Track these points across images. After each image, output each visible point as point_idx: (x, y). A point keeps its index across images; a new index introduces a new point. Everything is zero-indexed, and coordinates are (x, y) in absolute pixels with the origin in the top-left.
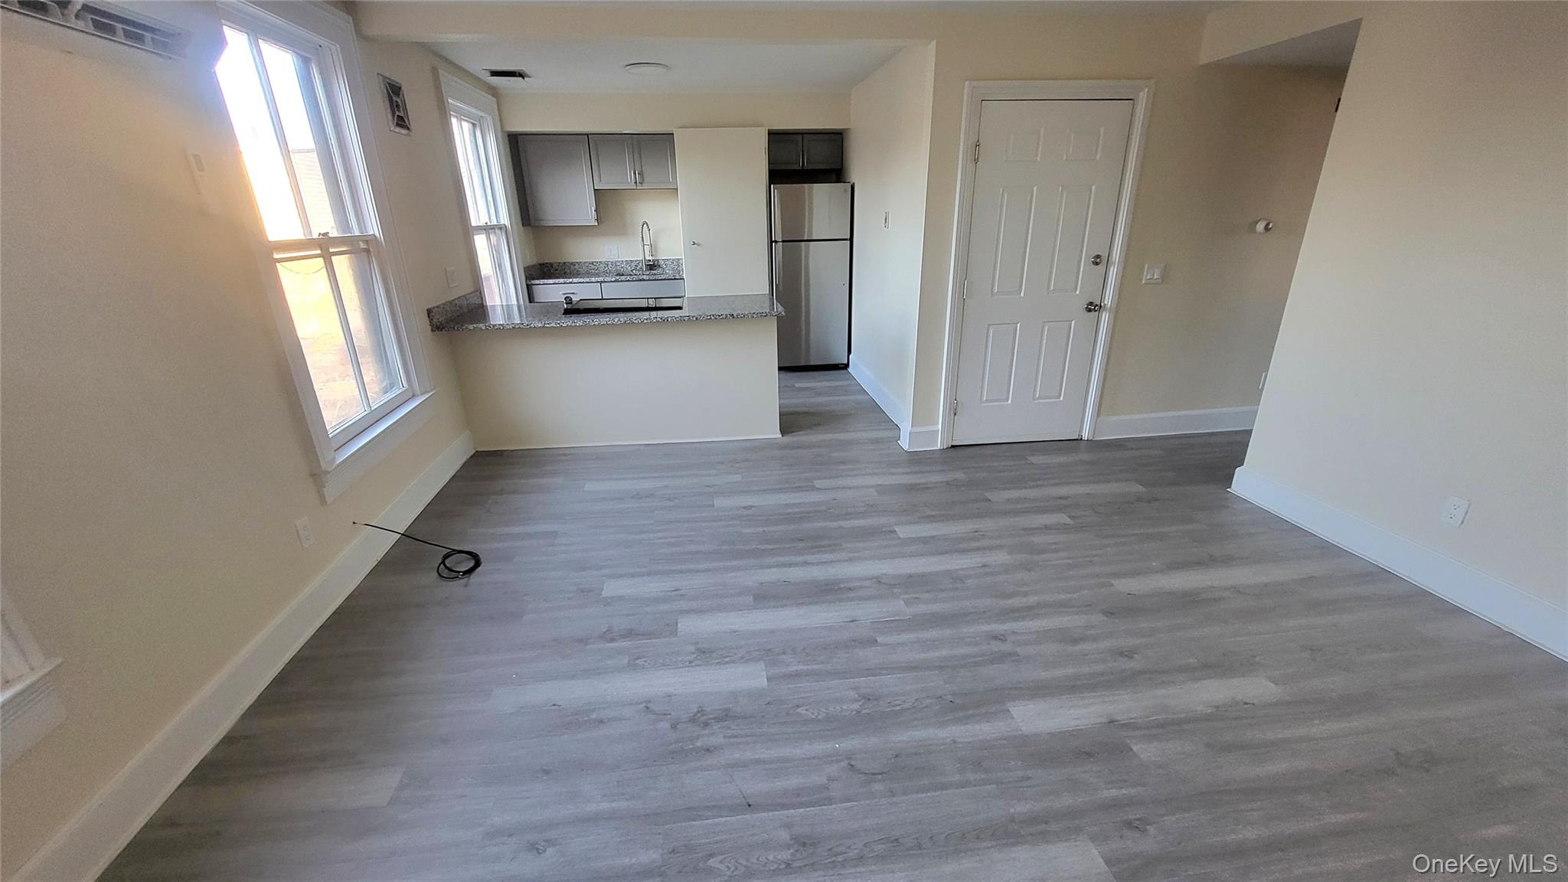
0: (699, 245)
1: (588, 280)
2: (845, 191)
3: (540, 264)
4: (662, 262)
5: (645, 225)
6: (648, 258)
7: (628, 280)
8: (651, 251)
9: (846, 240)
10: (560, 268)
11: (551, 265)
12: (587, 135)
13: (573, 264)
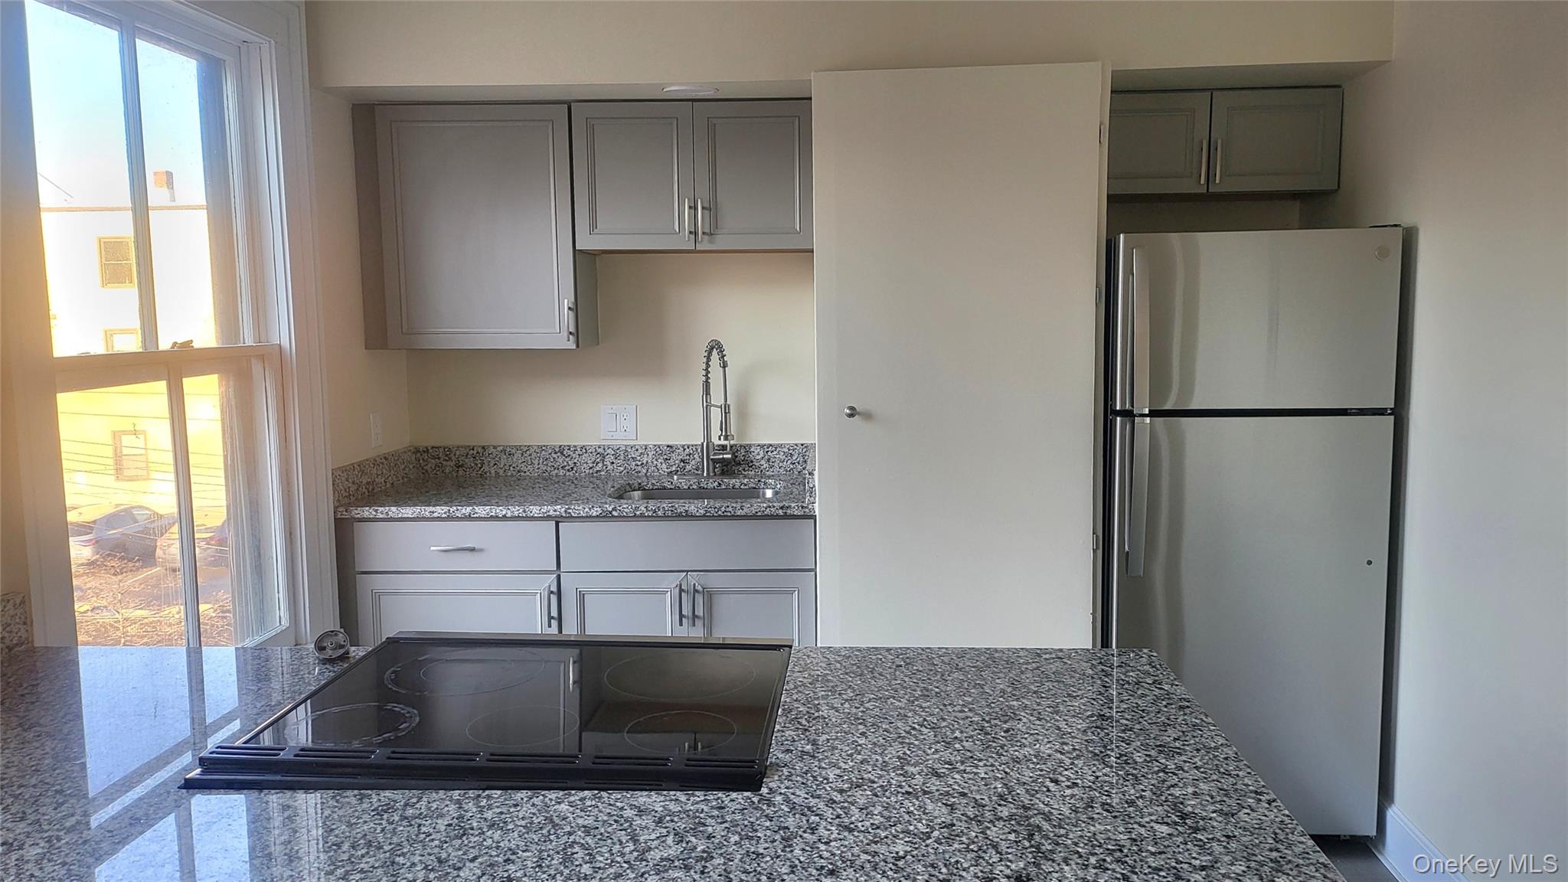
0: (868, 416)
1: (517, 510)
2: (1383, 253)
3: (417, 451)
4: (757, 454)
5: (715, 352)
6: (717, 442)
7: (642, 515)
8: (725, 426)
9: (1380, 412)
10: (469, 462)
11: (448, 451)
12: (569, 105)
13: (508, 452)
